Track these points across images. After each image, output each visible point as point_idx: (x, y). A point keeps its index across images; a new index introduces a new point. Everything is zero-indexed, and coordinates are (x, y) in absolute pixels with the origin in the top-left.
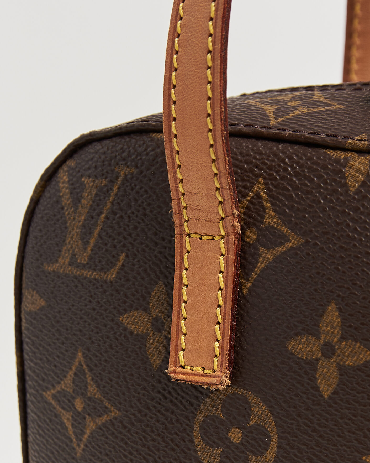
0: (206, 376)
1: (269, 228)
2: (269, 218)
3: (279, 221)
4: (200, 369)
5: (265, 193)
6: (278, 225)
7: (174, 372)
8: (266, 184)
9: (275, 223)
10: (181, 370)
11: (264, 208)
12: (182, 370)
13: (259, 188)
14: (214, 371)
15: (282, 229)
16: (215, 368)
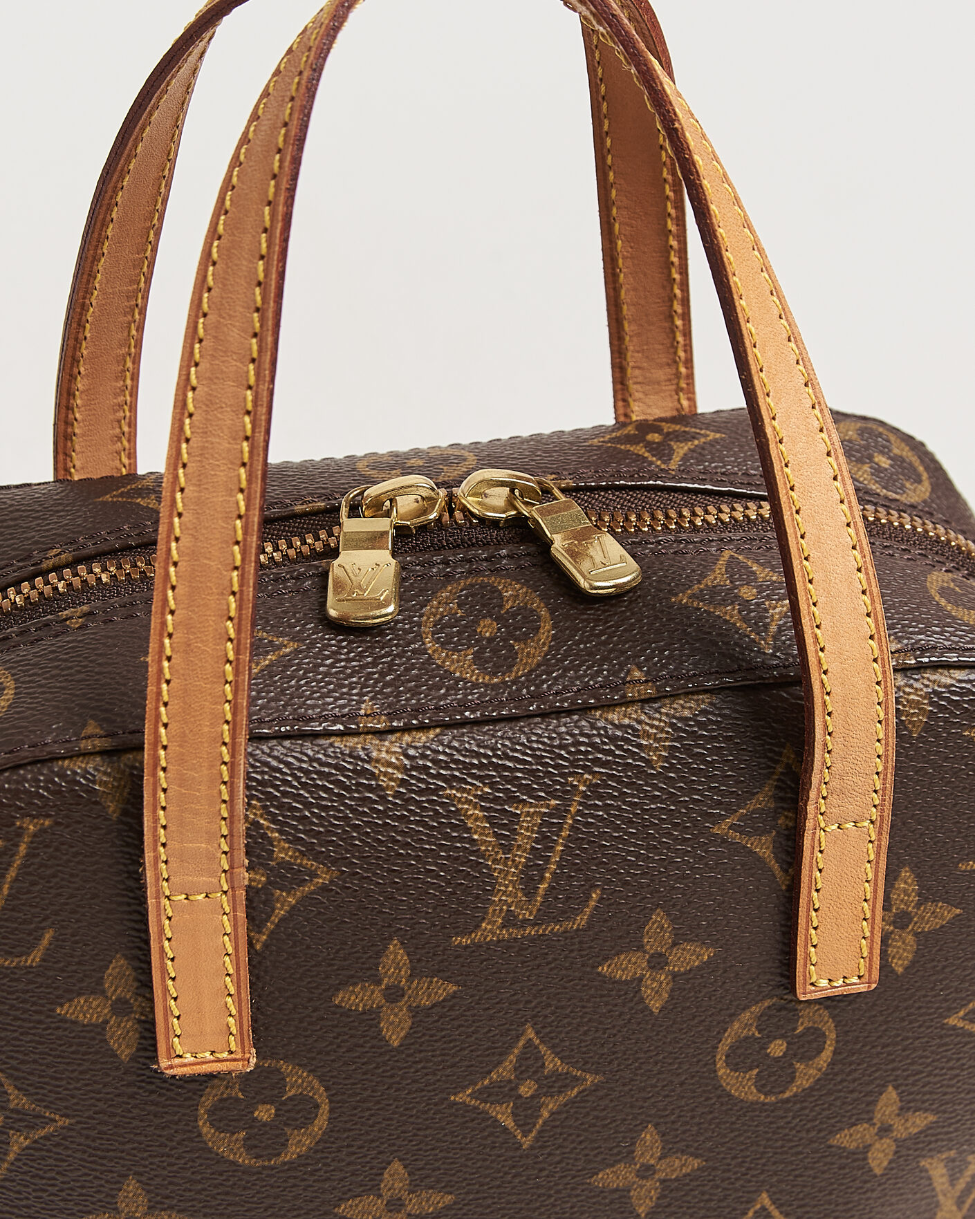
0: (219, 1061)
1: (282, 864)
2: (280, 852)
3: (297, 854)
4: (208, 1054)
5: (265, 819)
6: (296, 860)
7: (171, 1067)
8: (265, 807)
9: (291, 857)
10: (177, 1061)
11: (270, 841)
12: (180, 1060)
13: (255, 814)
14: (231, 1052)
15: (305, 862)
16: (233, 1049)
